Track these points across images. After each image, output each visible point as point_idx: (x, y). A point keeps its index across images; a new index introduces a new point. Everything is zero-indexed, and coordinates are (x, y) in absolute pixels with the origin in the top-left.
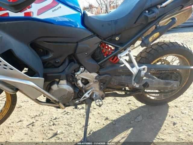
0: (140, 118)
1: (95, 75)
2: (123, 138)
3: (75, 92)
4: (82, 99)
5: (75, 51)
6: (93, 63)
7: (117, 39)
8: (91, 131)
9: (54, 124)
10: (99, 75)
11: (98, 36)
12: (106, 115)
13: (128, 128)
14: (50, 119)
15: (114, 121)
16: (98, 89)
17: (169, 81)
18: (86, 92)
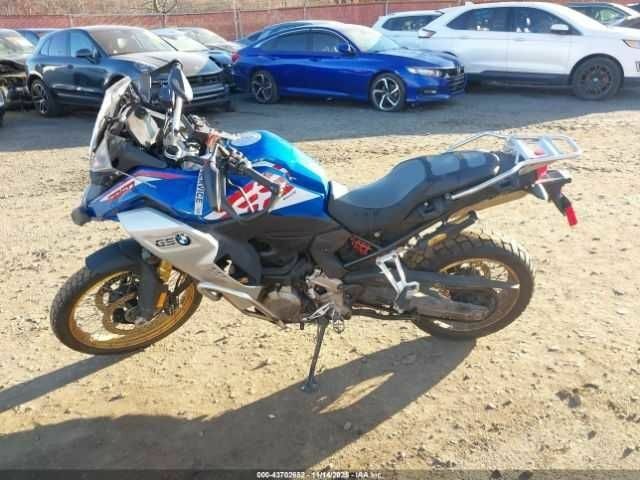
0: (412, 358)
1: (338, 282)
3: (302, 305)
4: (312, 317)
5: (310, 245)
6: (337, 265)
7: (377, 235)
8: (323, 367)
9: (261, 346)
10: (345, 283)
11: (346, 228)
12: (354, 344)
14: (254, 336)
15: (366, 356)
16: (341, 303)
18: (320, 305)
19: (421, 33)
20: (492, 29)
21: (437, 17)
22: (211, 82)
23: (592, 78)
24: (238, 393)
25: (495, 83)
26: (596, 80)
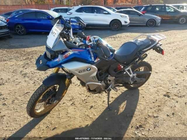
0: (128, 96)
1: (114, 78)
2: (125, 105)
4: (108, 89)
7: (125, 63)
9: (86, 103)
10: (116, 78)
13: (124, 101)
14: (82, 100)
16: (113, 84)
17: (142, 79)
18: (110, 85)
19: (68, 13)
20: (86, 12)
21: (71, 9)
22: (3, 28)
23: (115, 25)
24: (92, 116)
25: (90, 27)
26: (116, 26)
